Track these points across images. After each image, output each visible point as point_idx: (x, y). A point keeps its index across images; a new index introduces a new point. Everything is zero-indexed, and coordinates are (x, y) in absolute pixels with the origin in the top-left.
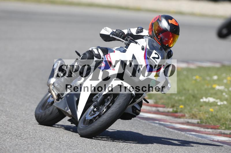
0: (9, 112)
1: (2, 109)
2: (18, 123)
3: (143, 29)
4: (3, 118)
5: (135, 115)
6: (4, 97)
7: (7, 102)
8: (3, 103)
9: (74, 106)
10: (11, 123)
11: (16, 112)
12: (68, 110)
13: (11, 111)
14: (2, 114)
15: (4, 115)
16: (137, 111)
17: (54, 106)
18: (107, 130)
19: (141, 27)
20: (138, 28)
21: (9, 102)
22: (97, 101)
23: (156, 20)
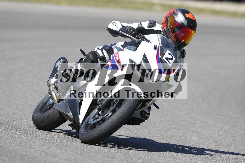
0: (201, 133)
1: (193, 130)
2: (210, 145)
3: (156, 22)
4: (194, 139)
5: (143, 119)
6: (196, 116)
7: (198, 122)
8: (195, 123)
9: (77, 109)
10: (203, 144)
11: (208, 133)
12: (69, 113)
13: (203, 132)
14: (193, 134)
15: (195, 135)
16: (146, 114)
17: (54, 109)
18: (112, 135)
19: (153, 21)
20: (150, 21)
21: (201, 121)
22: (102, 104)
23: (171, 14)
